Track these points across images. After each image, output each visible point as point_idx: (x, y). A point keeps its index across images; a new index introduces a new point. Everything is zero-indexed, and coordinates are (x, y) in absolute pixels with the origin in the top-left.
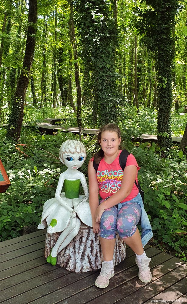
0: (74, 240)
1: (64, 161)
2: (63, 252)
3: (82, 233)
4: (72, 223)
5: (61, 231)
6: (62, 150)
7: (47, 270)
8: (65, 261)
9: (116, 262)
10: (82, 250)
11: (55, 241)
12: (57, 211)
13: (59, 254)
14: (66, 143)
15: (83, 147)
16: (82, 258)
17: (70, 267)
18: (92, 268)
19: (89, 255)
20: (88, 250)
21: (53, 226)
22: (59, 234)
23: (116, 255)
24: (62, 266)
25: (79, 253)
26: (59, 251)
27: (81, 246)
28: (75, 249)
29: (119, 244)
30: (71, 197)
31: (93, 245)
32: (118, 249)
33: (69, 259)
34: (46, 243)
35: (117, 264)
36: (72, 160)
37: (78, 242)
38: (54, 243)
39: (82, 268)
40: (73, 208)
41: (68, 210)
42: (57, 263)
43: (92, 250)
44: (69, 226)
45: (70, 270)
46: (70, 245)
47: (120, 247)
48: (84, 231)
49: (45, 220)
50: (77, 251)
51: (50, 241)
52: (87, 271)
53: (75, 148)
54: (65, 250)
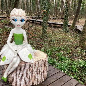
8: (11, 80)
9: (41, 82)
16: (21, 80)
17: (14, 84)
18: (26, 85)
19: (25, 78)
20: (25, 75)
23: (41, 78)
25: (19, 76)
27: (20, 73)
28: (17, 74)
31: (27, 73)
36: (16, 21)
37: (18, 70)
46: (14, 72)
48: (22, 64)
51: (5, 68)
54: (12, 74)
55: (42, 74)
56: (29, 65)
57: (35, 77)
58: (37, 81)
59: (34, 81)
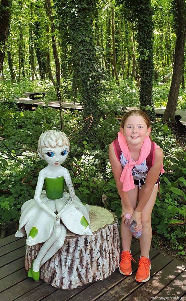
0: (60, 252)
1: (43, 156)
2: (47, 265)
3: (69, 243)
4: (56, 232)
5: (44, 242)
6: (40, 144)
8: (50, 275)
9: (109, 272)
10: (69, 262)
11: (37, 252)
12: (37, 218)
13: (42, 267)
14: (45, 135)
15: (66, 139)
16: (70, 272)
17: (56, 283)
18: (82, 282)
19: (79, 268)
20: (77, 262)
21: (33, 236)
22: (42, 244)
23: (109, 264)
24: (46, 281)
25: (65, 266)
26: (42, 263)
27: (68, 258)
28: (60, 261)
29: (112, 250)
30: (53, 198)
31: (82, 256)
32: (111, 257)
33: (54, 273)
34: (27, 252)
35: (111, 274)
36: (53, 156)
37: (64, 253)
38: (35, 253)
39: (70, 284)
40: (57, 213)
41: (50, 216)
42: (40, 277)
43: (81, 262)
44: (53, 237)
45: (56, 286)
46: (55, 257)
47: (113, 253)
48: (71, 240)
49: (24, 227)
50: (63, 263)
51: (31, 251)
52: (76, 287)
53: (56, 141)
54: (49, 263)
55: (110, 256)
56: (84, 240)
57: (97, 263)
58: (103, 272)
59: (96, 273)
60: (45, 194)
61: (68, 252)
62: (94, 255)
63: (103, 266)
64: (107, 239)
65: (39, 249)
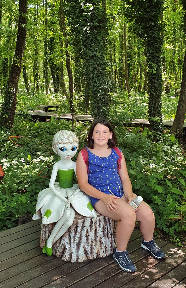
0: (69, 230)
1: (57, 151)
2: (59, 242)
3: (77, 223)
4: (66, 213)
5: (56, 221)
6: (55, 141)
7: (42, 260)
8: (61, 251)
9: (111, 251)
10: (77, 240)
11: (50, 232)
12: (51, 202)
13: (54, 244)
14: (59, 134)
15: (76, 137)
16: (78, 248)
17: (66, 257)
18: (88, 258)
19: (85, 245)
20: (84, 240)
21: (48, 217)
22: (54, 224)
23: (111, 243)
24: (58, 256)
25: (74, 243)
26: (55, 241)
27: (76, 236)
28: (70, 238)
29: (114, 232)
30: (65, 187)
31: (88, 235)
33: (64, 249)
34: (42, 233)
36: (65, 151)
37: (73, 232)
38: (49, 233)
39: (78, 258)
40: (67, 198)
41: (62, 200)
42: (52, 253)
43: (87, 240)
44: (64, 217)
45: (66, 260)
46: (65, 235)
48: (79, 220)
49: (40, 210)
50: (72, 241)
51: (45, 232)
52: (83, 261)
53: (68, 139)
54: (61, 240)
55: (111, 237)
56: (90, 222)
57: (101, 242)
58: (105, 250)
59: (100, 250)
60: (58, 185)
61: (76, 231)
62: (98, 235)
63: (106, 244)
64: (109, 222)
65: (52, 229)
